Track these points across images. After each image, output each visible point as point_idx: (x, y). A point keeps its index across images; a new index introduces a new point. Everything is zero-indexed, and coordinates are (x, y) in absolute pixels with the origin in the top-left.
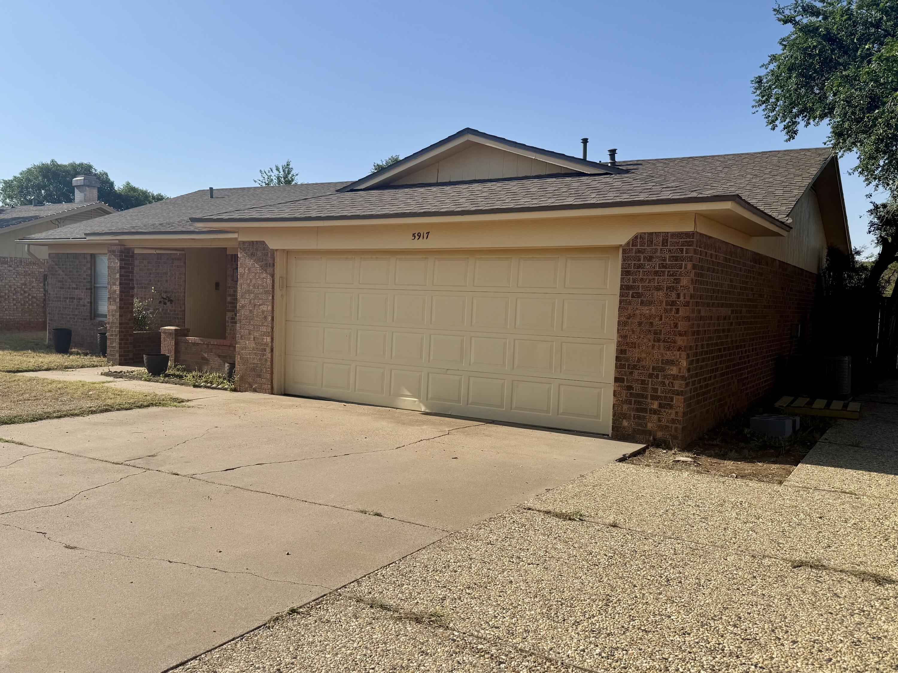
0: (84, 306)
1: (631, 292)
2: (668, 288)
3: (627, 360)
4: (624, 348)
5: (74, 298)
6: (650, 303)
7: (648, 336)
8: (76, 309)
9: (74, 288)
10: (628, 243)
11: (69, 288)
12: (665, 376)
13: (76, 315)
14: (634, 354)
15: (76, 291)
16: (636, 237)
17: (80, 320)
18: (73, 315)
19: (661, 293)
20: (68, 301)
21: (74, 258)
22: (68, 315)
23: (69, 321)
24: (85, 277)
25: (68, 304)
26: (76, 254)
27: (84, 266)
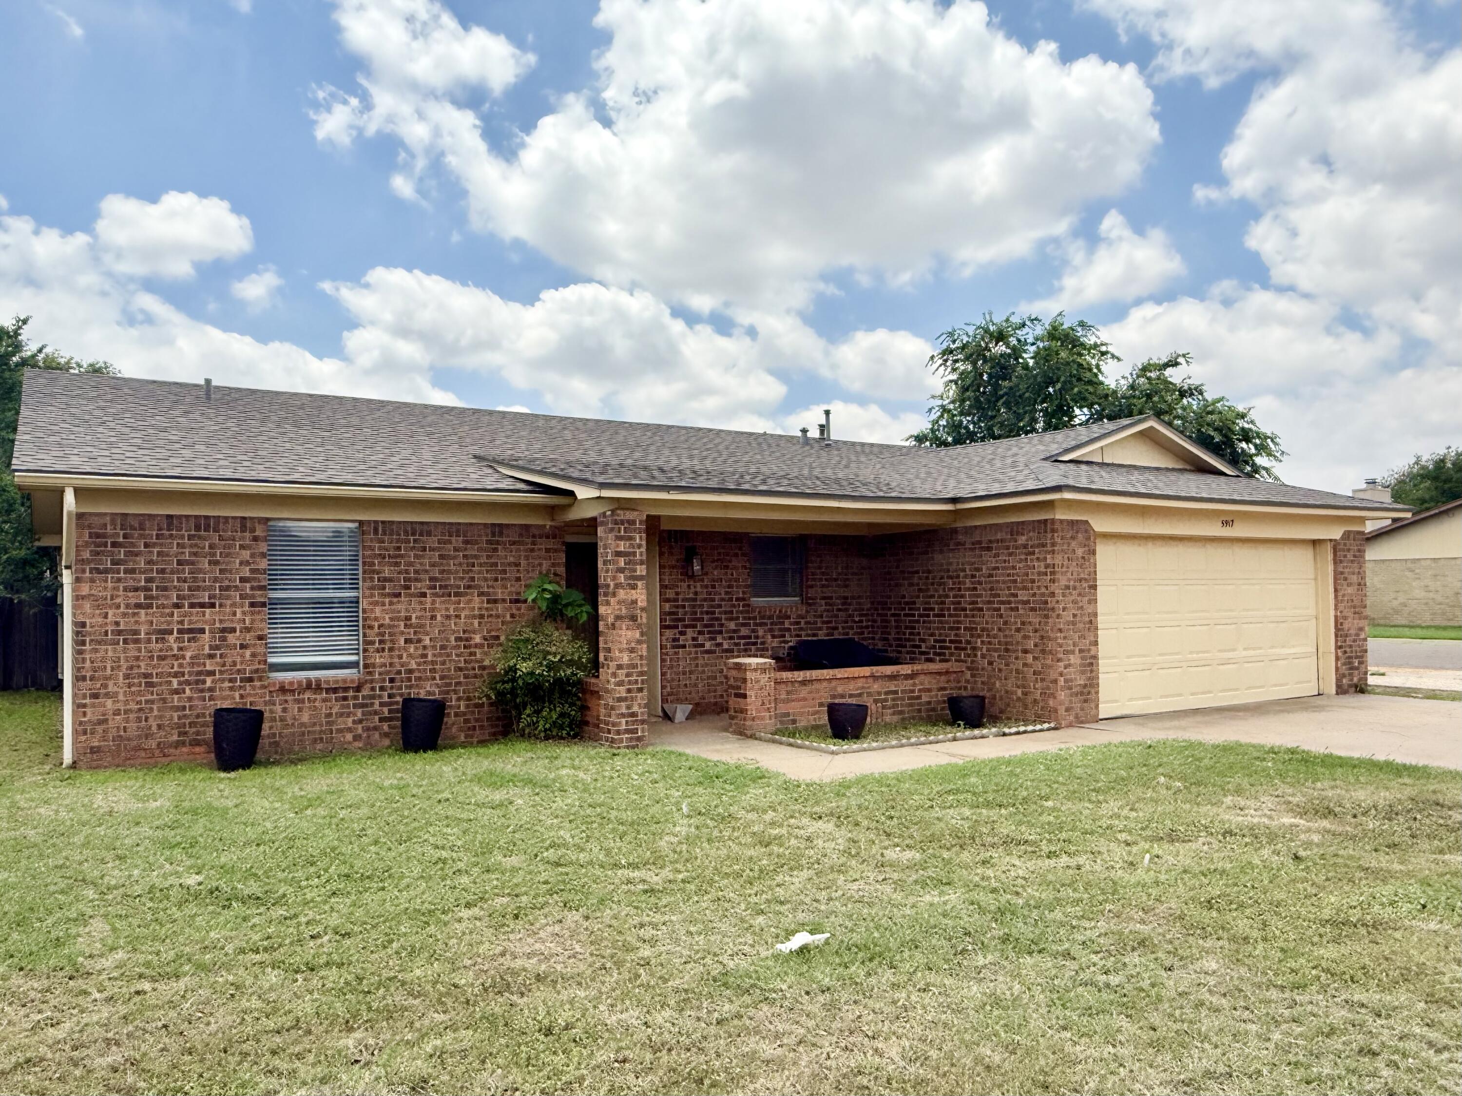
0: (242, 647)
2: (1357, 573)
3: (1343, 630)
5: (202, 631)
8: (211, 656)
9: (202, 605)
11: (177, 606)
13: (212, 673)
14: (1346, 625)
15: (208, 611)
16: (1343, 534)
17: (227, 684)
18: (199, 673)
20: (171, 638)
21: (198, 528)
22: (176, 675)
23: (176, 692)
24: (248, 574)
25: (175, 646)
26: (207, 518)
27: (242, 547)
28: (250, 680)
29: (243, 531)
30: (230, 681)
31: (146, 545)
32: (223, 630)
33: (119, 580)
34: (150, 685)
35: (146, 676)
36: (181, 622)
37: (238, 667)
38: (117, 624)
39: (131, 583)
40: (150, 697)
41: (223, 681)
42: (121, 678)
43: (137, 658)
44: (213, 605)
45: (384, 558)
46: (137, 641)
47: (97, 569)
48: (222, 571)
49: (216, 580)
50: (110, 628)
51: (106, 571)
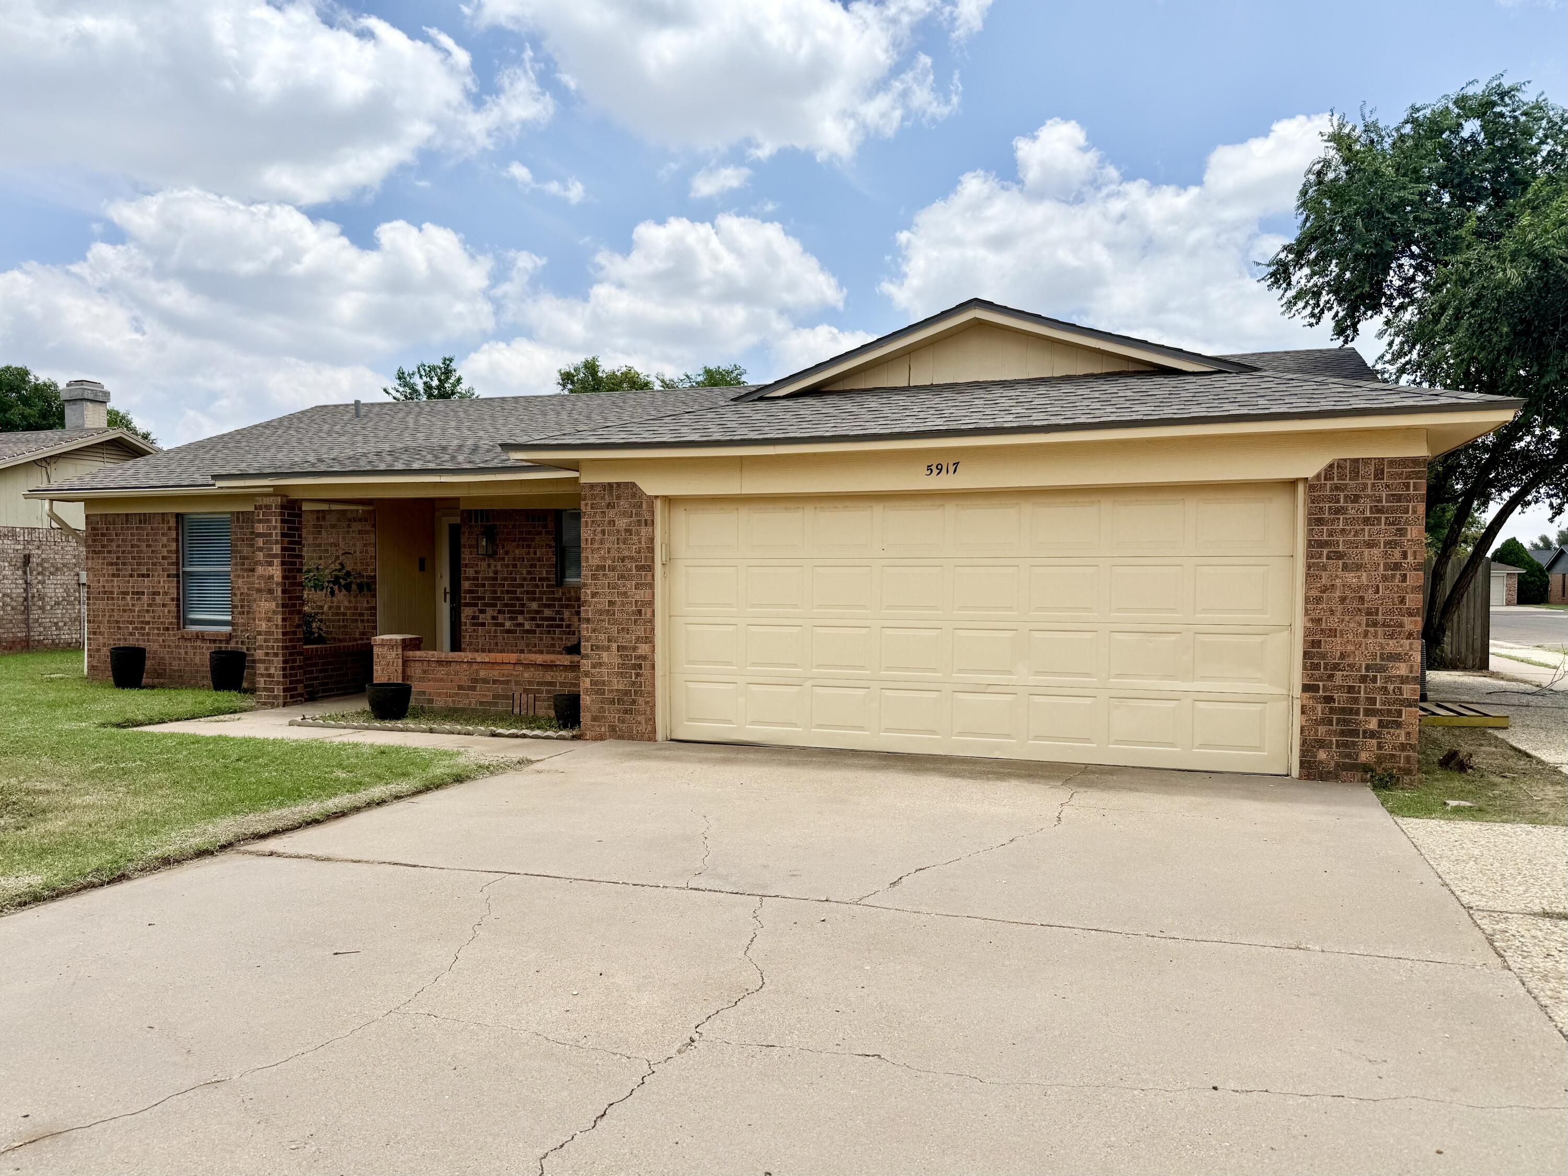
0: (164, 605)
1: (1325, 551)
2: (1387, 543)
3: (1323, 656)
4: (1317, 638)
5: (144, 593)
6: (1359, 567)
7: (1357, 618)
8: (148, 611)
10: (1318, 476)
11: (131, 576)
12: (1388, 679)
13: (148, 623)
14: (1334, 647)
15: (146, 579)
16: (1331, 466)
17: (156, 631)
18: (142, 622)
19: (1375, 551)
20: (128, 597)
21: (140, 522)
22: (131, 623)
23: (131, 634)
24: (166, 554)
25: (130, 603)
26: (145, 514)
27: (163, 534)
28: (168, 629)
29: (163, 523)
30: (158, 629)
31: (116, 535)
32: (154, 593)
33: (104, 558)
34: (119, 628)
35: (118, 622)
36: (133, 587)
37: (161, 620)
38: (104, 587)
39: (110, 560)
40: (119, 637)
41: (154, 628)
42: (106, 622)
43: (113, 610)
44: (148, 576)
45: (243, 541)
46: (113, 599)
47: (95, 551)
48: (153, 552)
49: (149, 558)
50: (101, 590)
51: (99, 552)
